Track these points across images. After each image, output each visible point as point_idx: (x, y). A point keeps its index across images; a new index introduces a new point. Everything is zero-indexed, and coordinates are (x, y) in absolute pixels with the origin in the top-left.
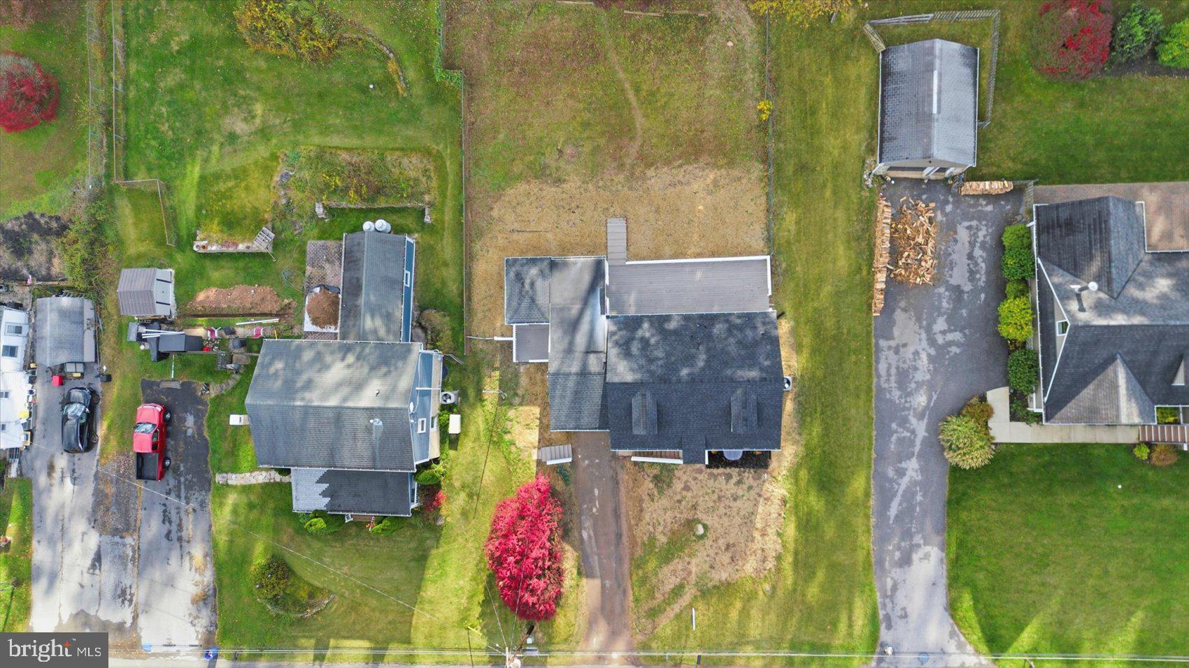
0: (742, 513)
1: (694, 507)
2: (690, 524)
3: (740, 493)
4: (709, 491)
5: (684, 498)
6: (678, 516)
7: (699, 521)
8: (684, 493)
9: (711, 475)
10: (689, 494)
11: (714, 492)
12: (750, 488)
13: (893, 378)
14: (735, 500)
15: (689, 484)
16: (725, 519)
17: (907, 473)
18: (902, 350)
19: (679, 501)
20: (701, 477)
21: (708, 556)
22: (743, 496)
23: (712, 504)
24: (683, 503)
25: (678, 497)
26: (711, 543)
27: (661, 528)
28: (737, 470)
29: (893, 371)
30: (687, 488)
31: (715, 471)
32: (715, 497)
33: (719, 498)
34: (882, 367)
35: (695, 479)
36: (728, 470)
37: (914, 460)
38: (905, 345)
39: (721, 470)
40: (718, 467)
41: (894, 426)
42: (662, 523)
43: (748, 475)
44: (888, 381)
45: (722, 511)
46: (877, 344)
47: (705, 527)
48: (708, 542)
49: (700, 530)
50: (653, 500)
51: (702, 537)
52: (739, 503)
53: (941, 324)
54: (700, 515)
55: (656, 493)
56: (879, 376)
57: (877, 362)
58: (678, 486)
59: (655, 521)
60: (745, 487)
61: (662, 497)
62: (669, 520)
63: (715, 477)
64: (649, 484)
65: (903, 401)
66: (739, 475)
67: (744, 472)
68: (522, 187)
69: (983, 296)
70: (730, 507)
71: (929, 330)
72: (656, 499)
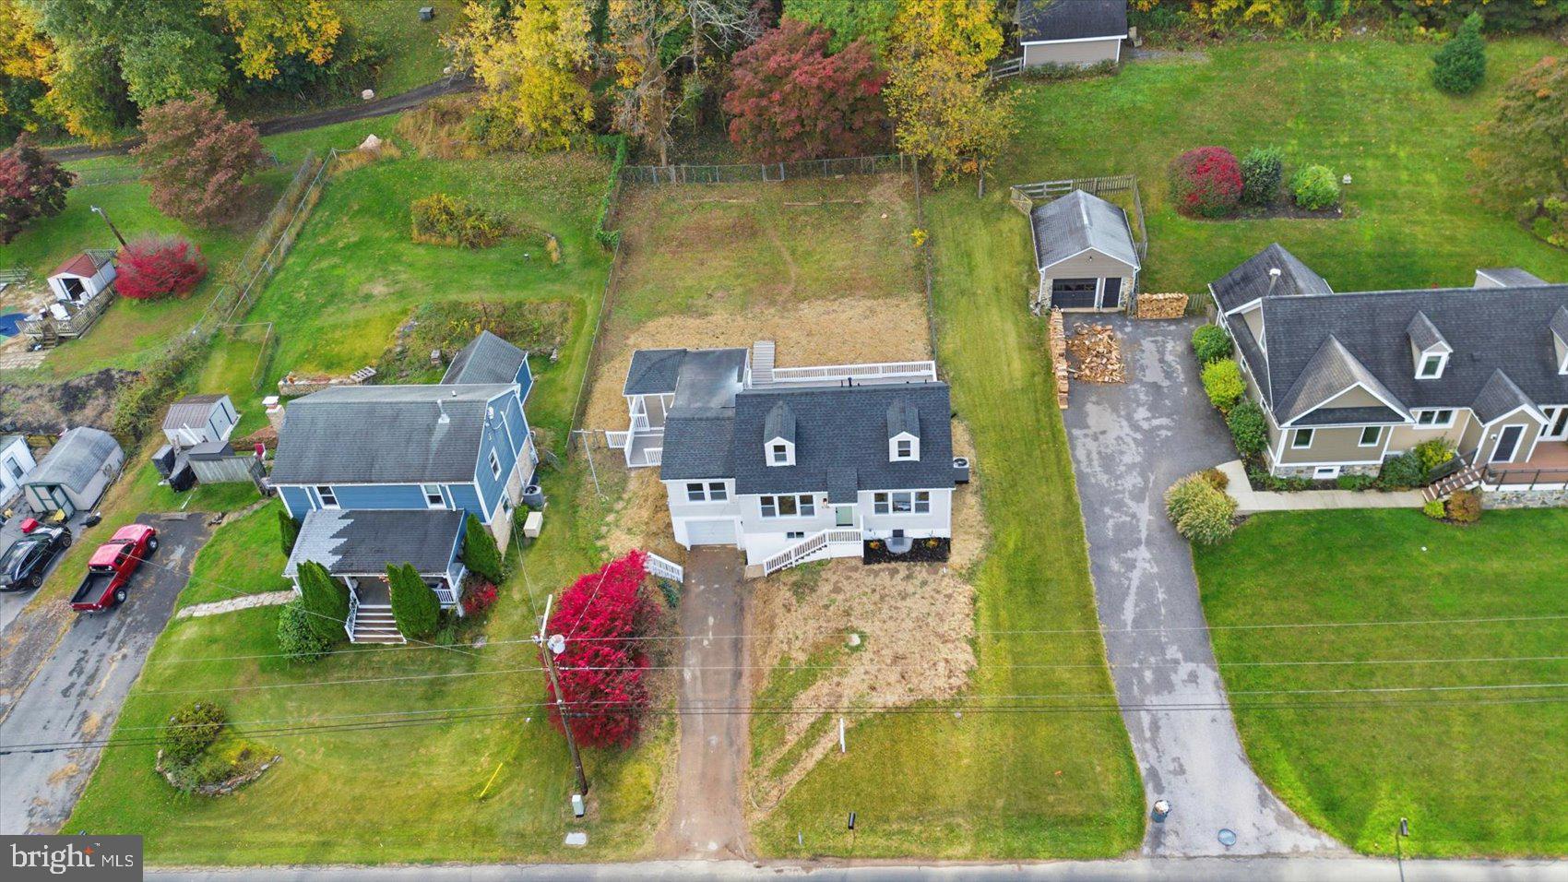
0: (913, 615)
1: (847, 613)
2: (841, 634)
3: (911, 589)
4: (869, 591)
5: (833, 601)
6: (825, 625)
7: (854, 631)
8: (834, 596)
9: (870, 572)
10: (840, 597)
11: (874, 591)
12: (924, 583)
13: (1096, 463)
14: (903, 598)
15: (840, 585)
16: (891, 624)
17: (1137, 564)
18: (1101, 437)
19: (826, 607)
20: (855, 575)
21: (866, 673)
22: (914, 593)
23: (872, 607)
24: (831, 608)
25: (825, 601)
26: (872, 656)
27: (798, 644)
28: (906, 564)
29: (1095, 456)
30: (837, 590)
31: (876, 567)
32: (876, 597)
33: (882, 598)
34: (1081, 454)
35: (848, 578)
36: (893, 564)
37: (1143, 548)
38: (1104, 432)
39: (884, 565)
40: (879, 562)
41: (1107, 510)
42: (801, 637)
43: (921, 570)
44: (1090, 465)
45: (886, 612)
46: (1069, 433)
47: (863, 636)
48: (867, 656)
49: (855, 640)
50: (789, 611)
51: (857, 648)
52: (908, 602)
53: (1141, 414)
54: (855, 623)
55: (794, 602)
56: (1078, 462)
57: (1073, 448)
58: (825, 588)
59: (791, 636)
60: (917, 582)
61: (803, 605)
62: (810, 634)
63: (876, 574)
64: (785, 594)
65: (1113, 484)
66: (908, 569)
67: (914, 566)
68: (664, 320)
69: (1185, 389)
70: (896, 608)
71: (1129, 418)
72: (793, 609)
